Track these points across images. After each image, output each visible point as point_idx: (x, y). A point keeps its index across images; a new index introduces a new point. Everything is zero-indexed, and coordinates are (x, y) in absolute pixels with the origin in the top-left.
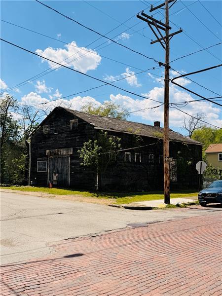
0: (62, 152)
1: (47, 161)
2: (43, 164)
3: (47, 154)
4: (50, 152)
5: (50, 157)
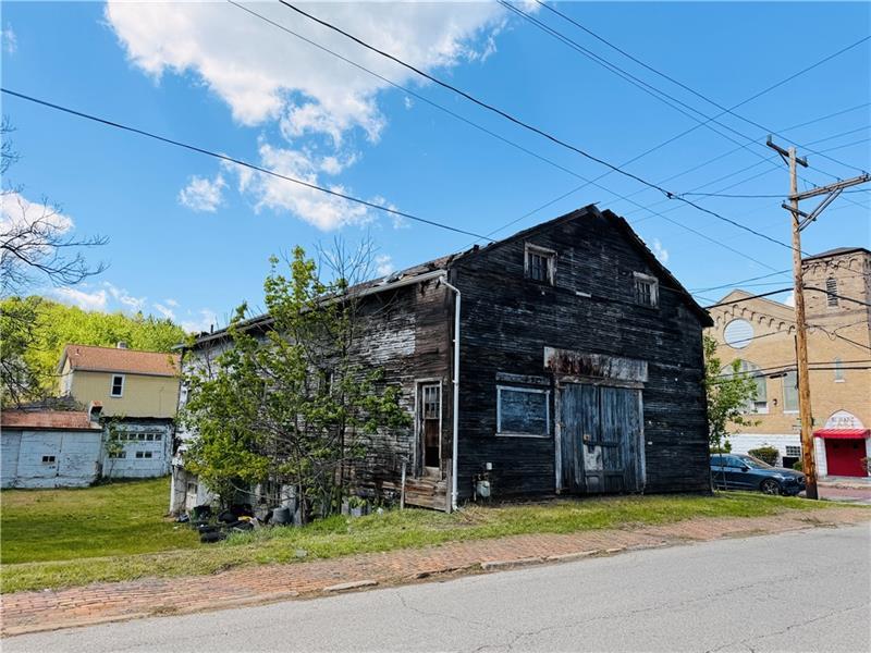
1: (549, 392)
2: (528, 403)
3: (546, 365)
4: (561, 357)
5: (565, 378)
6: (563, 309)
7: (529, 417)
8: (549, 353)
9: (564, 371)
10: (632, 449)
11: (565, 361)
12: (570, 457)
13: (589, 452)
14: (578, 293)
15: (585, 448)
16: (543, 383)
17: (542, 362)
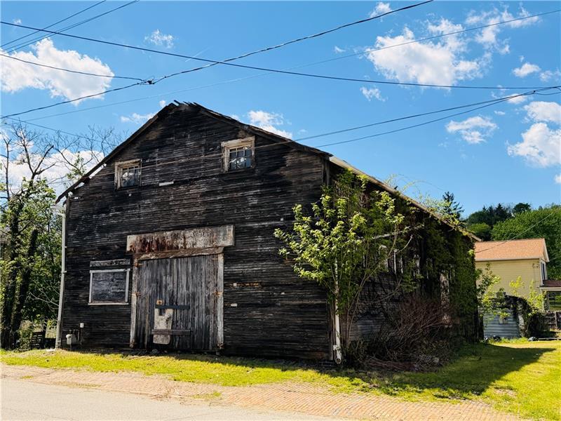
0: (189, 241)
1: (129, 269)
2: (112, 280)
3: (128, 249)
4: (141, 241)
5: (143, 257)
6: (148, 201)
7: (113, 289)
8: (131, 240)
9: (142, 251)
10: (207, 311)
11: (144, 243)
12: (143, 319)
13: (161, 314)
14: (161, 184)
15: (157, 311)
16: (124, 263)
17: (125, 247)
